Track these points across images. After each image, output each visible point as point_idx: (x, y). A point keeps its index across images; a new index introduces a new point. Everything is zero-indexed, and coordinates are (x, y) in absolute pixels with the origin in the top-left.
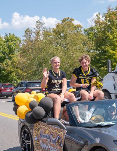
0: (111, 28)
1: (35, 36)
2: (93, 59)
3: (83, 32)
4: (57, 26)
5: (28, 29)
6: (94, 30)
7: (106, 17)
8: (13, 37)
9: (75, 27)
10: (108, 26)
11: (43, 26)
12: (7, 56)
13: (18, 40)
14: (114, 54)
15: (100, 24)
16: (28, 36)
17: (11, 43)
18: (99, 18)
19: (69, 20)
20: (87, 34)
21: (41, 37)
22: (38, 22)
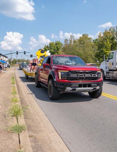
0: (106, 40)
1: (69, 42)
2: (96, 54)
3: (92, 41)
4: (80, 38)
5: (67, 39)
6: (98, 40)
7: (104, 34)
8: (59, 43)
9: (89, 39)
10: (105, 39)
11: (74, 38)
12: (56, 52)
13: (61, 44)
14: (107, 52)
15: (101, 37)
16: (66, 42)
17: (58, 45)
18: (101, 34)
19: (86, 35)
20: (94, 42)
21: (72, 43)
22: (71, 36)
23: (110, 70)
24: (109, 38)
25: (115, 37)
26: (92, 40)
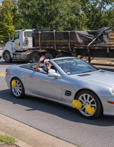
23: (17, 51)
24: (10, 9)
25: (17, 8)
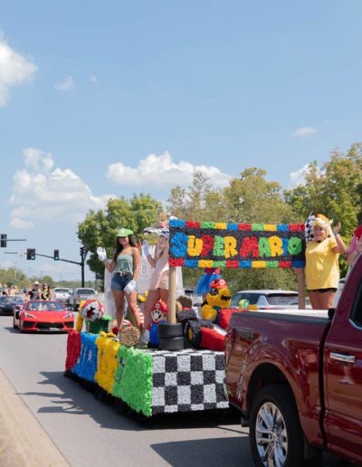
0: (337, 191)
1: (190, 200)
3: (282, 197)
4: (233, 183)
5: (178, 188)
6: (305, 193)
7: (328, 170)
8: (148, 201)
9: (268, 187)
10: (332, 187)
11: (207, 182)
13: (157, 206)
15: (317, 183)
16: (177, 200)
18: (315, 170)
19: (255, 173)
20: (289, 201)
21: (203, 204)
22: (197, 175)
26: (281, 192)
